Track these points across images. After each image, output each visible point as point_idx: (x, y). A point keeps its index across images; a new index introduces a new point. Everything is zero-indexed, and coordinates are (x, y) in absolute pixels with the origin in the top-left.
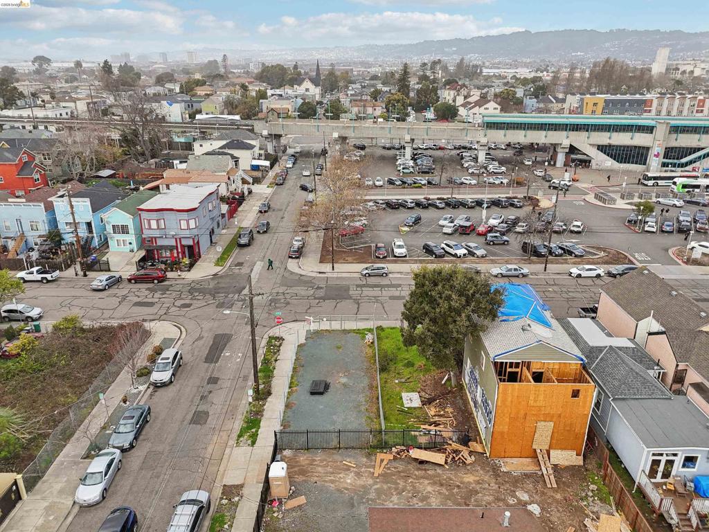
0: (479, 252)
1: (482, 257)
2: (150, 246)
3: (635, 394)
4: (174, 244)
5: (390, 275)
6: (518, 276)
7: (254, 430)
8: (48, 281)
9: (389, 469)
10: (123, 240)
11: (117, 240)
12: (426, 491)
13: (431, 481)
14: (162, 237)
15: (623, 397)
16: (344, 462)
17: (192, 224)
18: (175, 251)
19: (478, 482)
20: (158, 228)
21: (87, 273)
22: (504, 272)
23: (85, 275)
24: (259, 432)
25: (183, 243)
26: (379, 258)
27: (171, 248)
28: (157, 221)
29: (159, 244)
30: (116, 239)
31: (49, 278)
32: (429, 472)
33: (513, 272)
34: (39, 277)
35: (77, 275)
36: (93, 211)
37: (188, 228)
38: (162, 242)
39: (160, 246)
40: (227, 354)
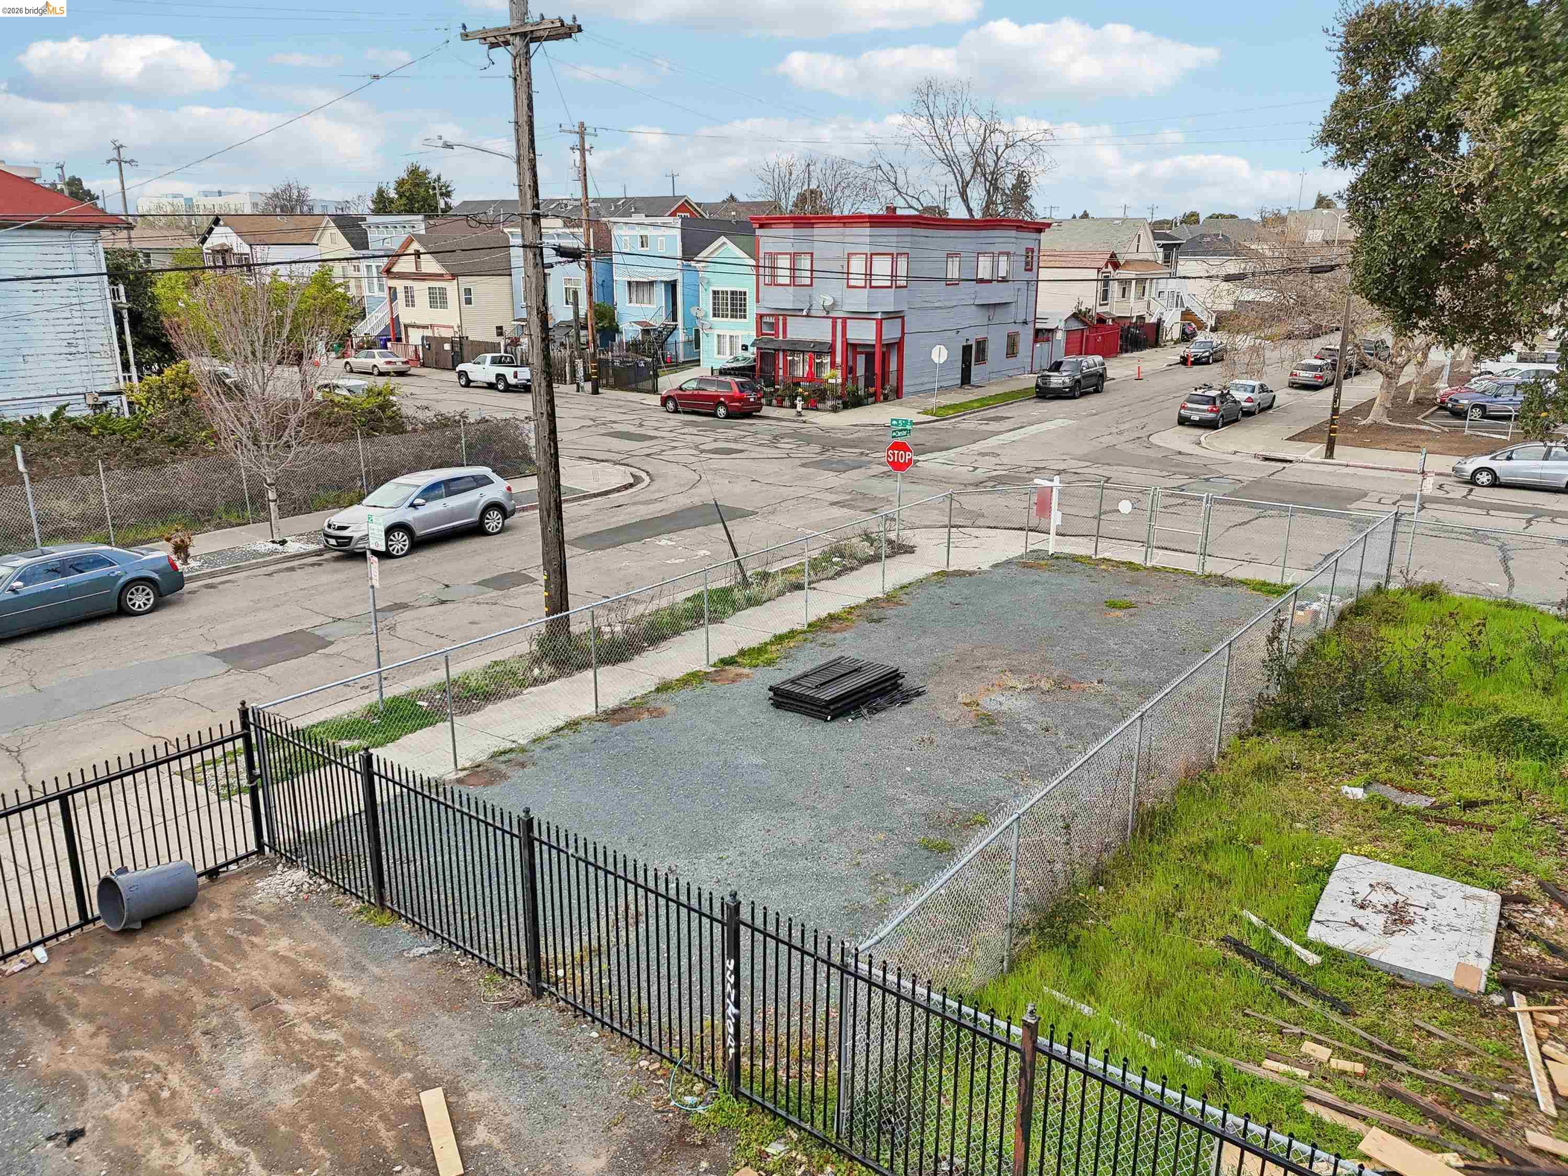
2: (772, 341)
4: (827, 337)
10: (731, 337)
11: (719, 336)
14: (797, 314)
18: (827, 361)
20: (794, 282)
21: (602, 390)
23: (596, 394)
25: (852, 334)
27: (819, 350)
28: (793, 258)
29: (790, 335)
30: (716, 332)
34: (490, 373)
36: (685, 254)
37: (868, 286)
38: (798, 330)
39: (794, 342)
40: (663, 542)
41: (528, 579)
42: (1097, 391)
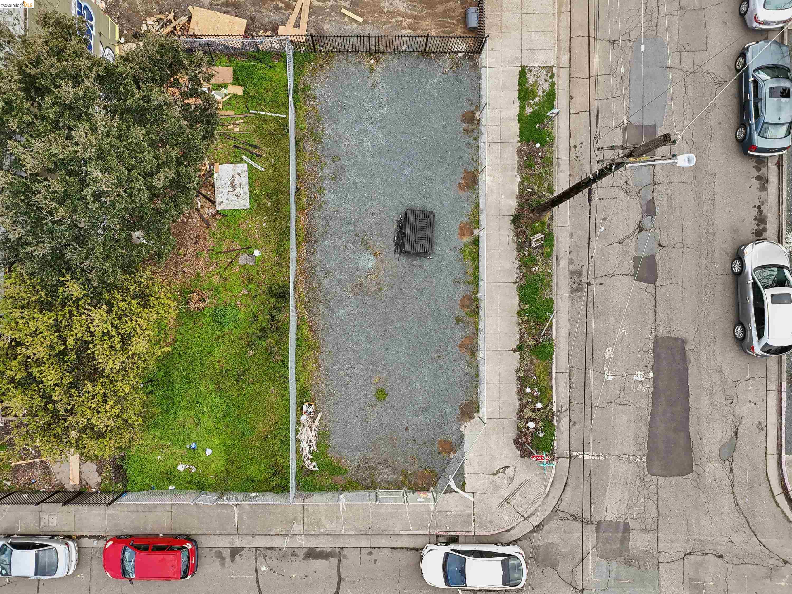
7: (529, 110)
16: (361, 20)
24: (517, 104)
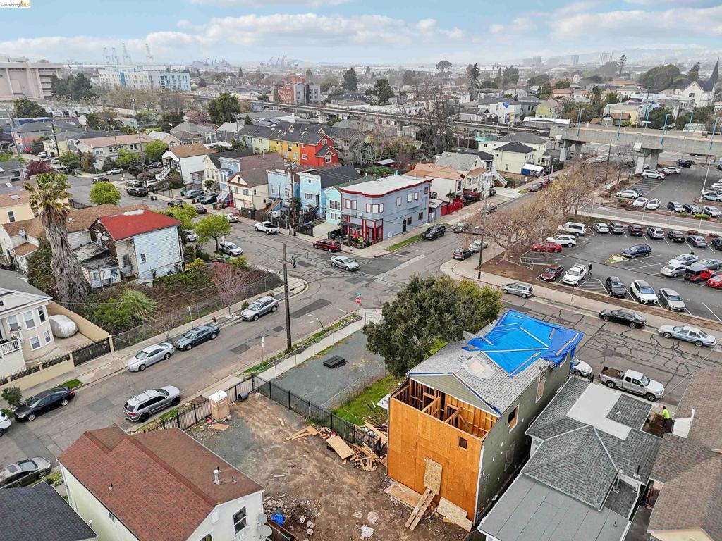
0: (673, 304)
1: (676, 310)
2: (346, 223)
3: (553, 482)
4: (361, 224)
5: (533, 299)
6: (694, 343)
7: (259, 371)
8: (270, 234)
9: (302, 440)
10: (335, 214)
11: (332, 214)
12: (305, 469)
13: (318, 465)
14: (353, 216)
15: (536, 478)
16: (281, 420)
17: (375, 209)
18: (361, 231)
19: (352, 487)
20: (351, 208)
21: (297, 233)
22: (674, 333)
23: (295, 235)
25: (368, 225)
26: (543, 279)
27: (359, 227)
28: (351, 201)
29: (351, 222)
30: (331, 212)
31: (271, 232)
32: (327, 459)
33: (688, 336)
34: (265, 229)
35: (290, 233)
36: (322, 188)
37: (372, 212)
38: (353, 221)
39: (352, 224)
40: (310, 315)
41: (283, 329)
42: (442, 236)
